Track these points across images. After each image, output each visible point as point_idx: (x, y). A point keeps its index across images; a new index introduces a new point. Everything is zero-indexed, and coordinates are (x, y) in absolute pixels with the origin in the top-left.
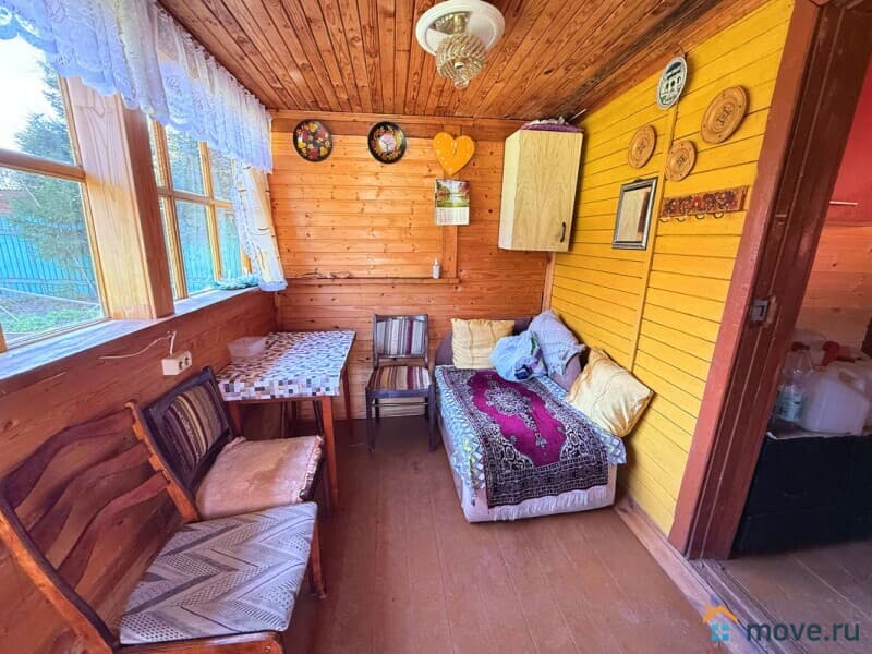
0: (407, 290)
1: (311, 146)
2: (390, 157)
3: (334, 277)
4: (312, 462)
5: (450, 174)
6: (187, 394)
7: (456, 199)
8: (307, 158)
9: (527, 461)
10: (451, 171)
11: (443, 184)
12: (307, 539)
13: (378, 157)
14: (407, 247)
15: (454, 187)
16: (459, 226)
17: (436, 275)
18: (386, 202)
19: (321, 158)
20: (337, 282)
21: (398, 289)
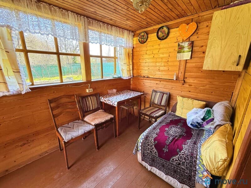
0: (165, 83)
1: (142, 39)
2: (163, 38)
3: (144, 77)
4: (105, 120)
5: (185, 40)
6: (91, 97)
7: (186, 49)
8: (141, 43)
9: (156, 152)
10: (185, 38)
11: (181, 44)
12: (84, 131)
13: (159, 39)
14: (166, 68)
15: (186, 44)
16: (186, 60)
17: (175, 79)
18: (161, 53)
19: (144, 42)
20: (145, 78)
21: (162, 82)
